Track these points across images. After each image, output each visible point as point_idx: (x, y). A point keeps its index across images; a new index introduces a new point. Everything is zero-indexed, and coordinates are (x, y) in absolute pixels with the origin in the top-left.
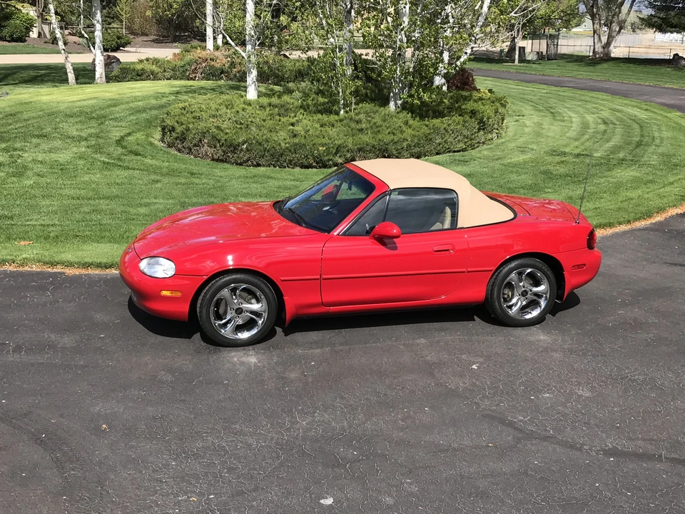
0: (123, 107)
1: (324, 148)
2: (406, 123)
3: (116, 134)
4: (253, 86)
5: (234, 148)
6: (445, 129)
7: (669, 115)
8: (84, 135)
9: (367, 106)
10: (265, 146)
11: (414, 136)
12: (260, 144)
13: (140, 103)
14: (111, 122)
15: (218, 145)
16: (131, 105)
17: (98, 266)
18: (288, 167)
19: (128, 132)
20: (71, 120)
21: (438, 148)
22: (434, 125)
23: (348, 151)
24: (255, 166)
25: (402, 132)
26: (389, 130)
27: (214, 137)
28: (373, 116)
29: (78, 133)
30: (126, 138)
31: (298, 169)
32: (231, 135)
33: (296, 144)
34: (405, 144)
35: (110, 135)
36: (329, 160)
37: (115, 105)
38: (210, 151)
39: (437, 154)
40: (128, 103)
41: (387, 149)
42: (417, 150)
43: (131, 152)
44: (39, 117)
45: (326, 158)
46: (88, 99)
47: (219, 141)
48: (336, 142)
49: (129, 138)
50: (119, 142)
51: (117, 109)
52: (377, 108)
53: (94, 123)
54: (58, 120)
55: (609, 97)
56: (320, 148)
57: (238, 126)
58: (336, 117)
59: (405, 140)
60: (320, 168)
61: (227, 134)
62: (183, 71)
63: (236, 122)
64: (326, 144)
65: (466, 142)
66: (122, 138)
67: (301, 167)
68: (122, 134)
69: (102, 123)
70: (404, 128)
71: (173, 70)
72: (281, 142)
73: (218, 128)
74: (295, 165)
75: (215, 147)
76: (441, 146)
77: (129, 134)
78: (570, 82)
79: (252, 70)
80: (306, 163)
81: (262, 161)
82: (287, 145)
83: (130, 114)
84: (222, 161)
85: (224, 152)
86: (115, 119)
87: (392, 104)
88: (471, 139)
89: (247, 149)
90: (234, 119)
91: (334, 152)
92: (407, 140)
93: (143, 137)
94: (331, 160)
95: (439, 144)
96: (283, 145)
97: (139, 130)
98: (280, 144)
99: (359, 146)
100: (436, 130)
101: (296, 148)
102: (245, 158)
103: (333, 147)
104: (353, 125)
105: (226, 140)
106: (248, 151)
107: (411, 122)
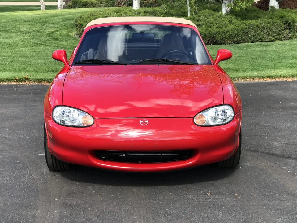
0: (60, 17)
2: (231, 22)
3: (50, 30)
8: (30, 30)
9: (207, 12)
11: (235, 29)
13: (71, 16)
14: (49, 25)
16: (66, 16)
19: (57, 29)
20: (26, 23)
21: (253, 39)
22: (249, 23)
25: (226, 27)
26: (218, 25)
28: (209, 17)
29: (27, 30)
30: (54, 33)
34: (227, 34)
35: (46, 31)
37: (56, 16)
39: (252, 42)
40: (64, 15)
43: (54, 39)
44: (8, 22)
46: (41, 14)
49: (57, 32)
50: (49, 35)
51: (56, 18)
52: (213, 13)
53: (39, 25)
54: (18, 23)
59: (227, 31)
62: (113, 3)
66: (52, 32)
68: (53, 31)
69: (44, 25)
70: (228, 24)
71: (106, 3)
76: (255, 37)
77: (58, 31)
83: (63, 21)
86: (52, 24)
87: (223, 10)
88: (279, 35)
93: (66, 32)
95: (254, 36)
97: (65, 29)
100: (251, 26)
107: (234, 21)
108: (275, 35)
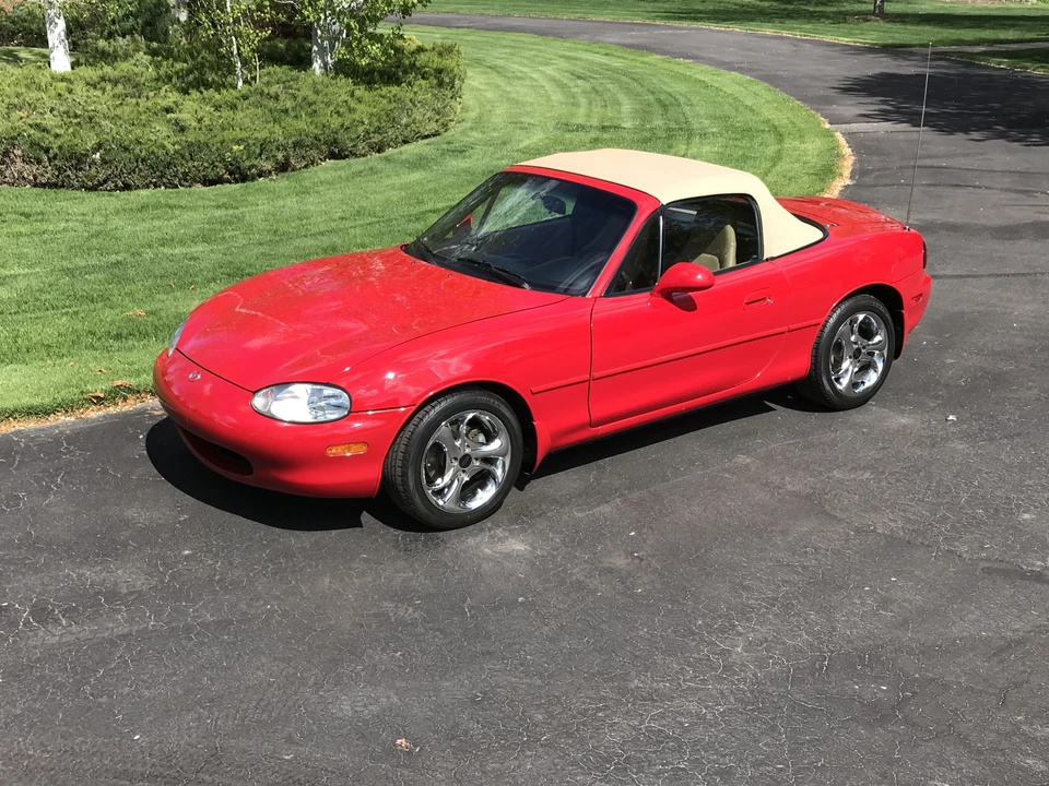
1: (242, 147)
2: (352, 95)
4: (61, 47)
5: (78, 160)
6: (411, 100)
7: (646, 59)
9: (279, 71)
10: (137, 151)
11: (372, 115)
12: (126, 149)
15: (45, 158)
17: (29, 414)
18: (182, 186)
21: (405, 133)
22: (395, 96)
23: (278, 149)
24: (122, 189)
25: (352, 110)
26: (332, 108)
27: (34, 144)
28: (295, 86)
31: (199, 188)
32: (67, 138)
33: (190, 145)
34: (361, 129)
36: (250, 168)
38: (29, 171)
39: (405, 142)
41: (336, 141)
42: (376, 138)
45: (247, 164)
47: (47, 151)
48: (256, 135)
52: (295, 73)
55: (539, 39)
56: (235, 148)
57: (75, 121)
58: (234, 93)
59: (360, 122)
60: (237, 182)
61: (57, 136)
63: (67, 113)
64: (242, 140)
65: (437, 121)
67: (204, 184)
70: (353, 104)
72: (166, 143)
73: (38, 126)
74: (195, 181)
75: (39, 162)
76: (409, 128)
78: (459, 20)
79: (57, 20)
80: (212, 175)
81: (134, 179)
82: (177, 147)
84: (55, 186)
85: (59, 169)
87: (317, 66)
89: (104, 162)
90: (61, 109)
91: (258, 151)
92: (363, 123)
94: (253, 166)
95: (407, 126)
96: (169, 146)
98: (164, 147)
99: (293, 139)
100: (399, 103)
101: (193, 150)
102: (101, 177)
103: (254, 144)
104: (271, 104)
105: (60, 148)
106: (106, 163)
107: (357, 92)
108: (438, 117)
